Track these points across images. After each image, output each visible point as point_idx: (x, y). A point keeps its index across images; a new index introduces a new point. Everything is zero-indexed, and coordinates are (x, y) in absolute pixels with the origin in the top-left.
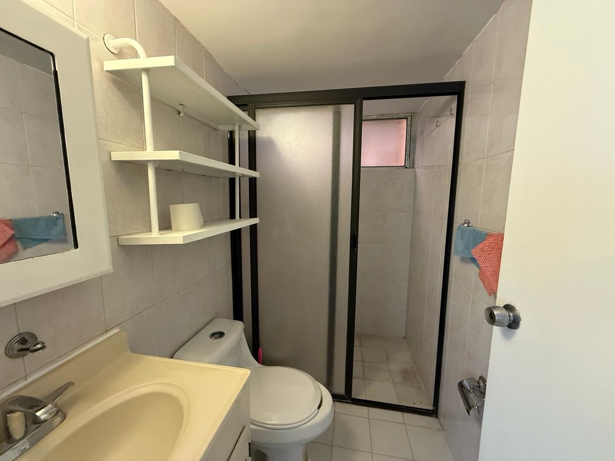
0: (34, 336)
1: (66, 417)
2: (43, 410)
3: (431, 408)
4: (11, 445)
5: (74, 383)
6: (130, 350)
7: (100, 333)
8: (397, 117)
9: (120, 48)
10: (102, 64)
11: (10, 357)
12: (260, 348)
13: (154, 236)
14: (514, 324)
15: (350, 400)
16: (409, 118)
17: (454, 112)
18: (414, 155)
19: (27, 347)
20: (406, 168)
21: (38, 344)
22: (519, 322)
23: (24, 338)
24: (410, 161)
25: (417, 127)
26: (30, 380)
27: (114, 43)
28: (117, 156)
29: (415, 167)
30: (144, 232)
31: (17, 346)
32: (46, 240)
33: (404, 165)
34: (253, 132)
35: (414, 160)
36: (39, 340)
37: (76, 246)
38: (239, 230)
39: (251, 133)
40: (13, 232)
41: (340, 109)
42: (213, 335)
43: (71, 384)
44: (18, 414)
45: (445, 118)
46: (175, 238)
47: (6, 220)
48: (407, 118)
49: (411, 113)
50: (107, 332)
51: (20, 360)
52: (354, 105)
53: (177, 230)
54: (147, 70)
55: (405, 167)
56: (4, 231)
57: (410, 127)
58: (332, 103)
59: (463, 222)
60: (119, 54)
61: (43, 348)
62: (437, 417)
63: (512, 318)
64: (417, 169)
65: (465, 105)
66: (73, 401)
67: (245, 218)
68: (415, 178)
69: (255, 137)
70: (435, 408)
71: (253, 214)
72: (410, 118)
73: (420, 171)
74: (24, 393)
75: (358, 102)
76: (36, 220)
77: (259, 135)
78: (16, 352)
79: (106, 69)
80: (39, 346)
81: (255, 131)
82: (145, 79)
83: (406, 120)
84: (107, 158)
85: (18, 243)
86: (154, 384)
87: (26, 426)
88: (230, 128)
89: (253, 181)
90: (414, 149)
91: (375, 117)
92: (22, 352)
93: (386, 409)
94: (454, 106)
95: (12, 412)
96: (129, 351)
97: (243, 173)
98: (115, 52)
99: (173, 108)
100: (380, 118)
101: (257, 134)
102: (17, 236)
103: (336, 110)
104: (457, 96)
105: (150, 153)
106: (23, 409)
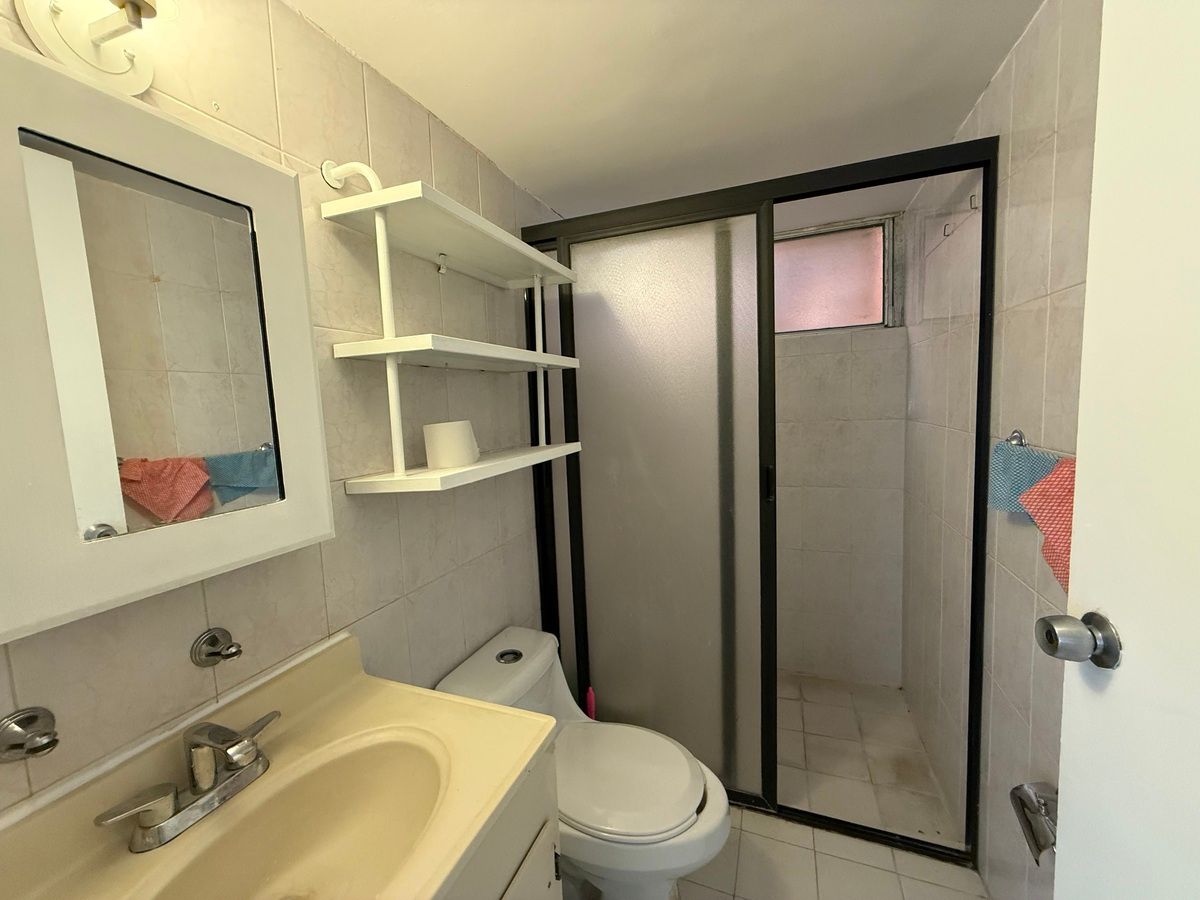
0: (226, 634)
1: (268, 767)
2: (237, 747)
3: (962, 847)
4: (196, 797)
5: (280, 715)
6: (365, 670)
7: (320, 637)
8: (863, 225)
9: (346, 179)
10: (319, 209)
11: (197, 664)
12: (591, 688)
13: (398, 478)
14: (1106, 656)
15: (774, 809)
16: (889, 225)
17: (979, 202)
18: (904, 299)
19: (219, 650)
20: (886, 326)
21: (232, 646)
22: (1119, 653)
23: (214, 636)
24: (894, 311)
25: (907, 240)
26: (222, 702)
27: (336, 172)
28: (343, 350)
29: (907, 322)
30: (384, 473)
31: (206, 648)
32: (251, 490)
33: (881, 321)
34: (568, 289)
35: (903, 309)
36: (234, 641)
37: (283, 496)
38: (548, 464)
39: (564, 288)
40: (208, 478)
41: (728, 225)
42: (502, 656)
43: (276, 714)
44: (206, 749)
45: (962, 217)
46: (428, 481)
47: (199, 460)
48: (883, 225)
49: (893, 213)
50: (329, 636)
51: (209, 670)
52: (755, 215)
53: (435, 468)
54: (383, 210)
55: (884, 325)
56: (197, 476)
57: (890, 241)
58: (713, 216)
59: (1008, 436)
60: (345, 189)
61: (238, 653)
62: (975, 868)
63: (1100, 643)
64: (911, 329)
65: (1000, 185)
66: (279, 744)
67: (559, 443)
68: (908, 346)
69: (571, 296)
70: (969, 847)
71: (572, 436)
72: (890, 222)
73: (915, 331)
74: (216, 721)
75: (764, 207)
76: (238, 458)
77: (577, 290)
78: (204, 657)
79: (324, 216)
80: (233, 650)
81: (570, 285)
82: (379, 223)
83: (881, 228)
84: (328, 354)
85: (214, 494)
86: (398, 729)
87: (216, 773)
88: (526, 284)
89: (569, 375)
90: (903, 287)
91: (812, 230)
92: (212, 658)
93: (855, 836)
94: (979, 190)
95: (198, 746)
96: (363, 672)
97: (550, 363)
98: (338, 186)
99: (429, 261)
100: (822, 231)
101: (574, 289)
102: (213, 484)
103: (720, 230)
104: (982, 169)
105: (392, 341)
106: (211, 743)
